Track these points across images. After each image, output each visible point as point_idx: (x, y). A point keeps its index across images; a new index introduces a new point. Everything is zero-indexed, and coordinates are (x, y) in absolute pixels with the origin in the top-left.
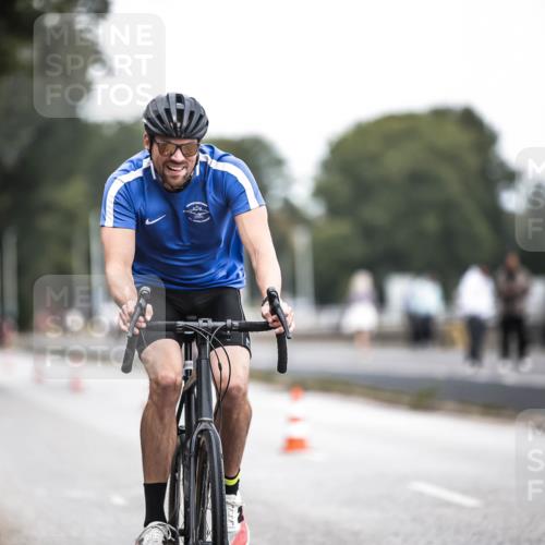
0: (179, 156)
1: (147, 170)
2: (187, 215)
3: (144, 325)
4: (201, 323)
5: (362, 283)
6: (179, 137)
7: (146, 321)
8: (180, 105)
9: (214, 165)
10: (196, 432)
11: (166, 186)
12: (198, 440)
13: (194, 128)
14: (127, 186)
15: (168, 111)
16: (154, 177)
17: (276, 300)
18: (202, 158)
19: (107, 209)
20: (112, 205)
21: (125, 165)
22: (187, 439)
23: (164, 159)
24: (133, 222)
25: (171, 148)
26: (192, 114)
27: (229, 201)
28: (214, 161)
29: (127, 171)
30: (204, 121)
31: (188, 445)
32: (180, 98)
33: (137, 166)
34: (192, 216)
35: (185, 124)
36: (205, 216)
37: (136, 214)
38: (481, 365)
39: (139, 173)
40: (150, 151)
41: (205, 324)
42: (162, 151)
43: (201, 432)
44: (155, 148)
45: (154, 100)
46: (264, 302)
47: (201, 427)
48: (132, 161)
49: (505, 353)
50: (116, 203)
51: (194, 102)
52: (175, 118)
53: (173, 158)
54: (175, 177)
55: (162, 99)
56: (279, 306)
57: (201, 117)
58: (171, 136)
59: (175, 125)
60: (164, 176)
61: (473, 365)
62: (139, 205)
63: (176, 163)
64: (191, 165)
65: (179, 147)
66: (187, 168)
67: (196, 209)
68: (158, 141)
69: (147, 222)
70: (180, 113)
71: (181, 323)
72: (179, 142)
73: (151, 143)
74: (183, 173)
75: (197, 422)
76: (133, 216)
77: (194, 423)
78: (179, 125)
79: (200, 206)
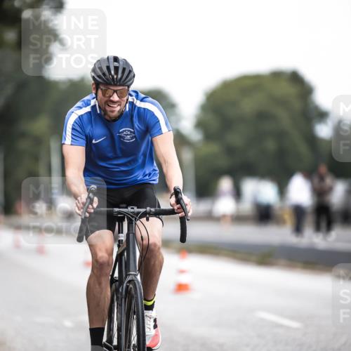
0: (115, 98)
1: (94, 107)
2: (120, 137)
3: (92, 211)
4: (129, 209)
5: (226, 184)
6: (116, 85)
7: (93, 208)
8: (116, 64)
9: (139, 104)
10: (125, 283)
11: (106, 117)
12: (127, 287)
13: (126, 79)
14: (80, 117)
15: (108, 68)
16: (99, 112)
17: (180, 195)
18: (130, 99)
19: (67, 132)
20: (70, 130)
21: (79, 104)
22: (120, 286)
23: (106, 99)
24: (84, 142)
25: (110, 92)
26: (124, 69)
27: (149, 127)
28: (138, 102)
29: (80, 108)
30: (132, 75)
31: (121, 290)
32: (116, 59)
33: (87, 104)
34: (123, 138)
35: (119, 76)
36: (132, 138)
37: (86, 136)
38: (302, 236)
39: (88, 109)
40: (96, 94)
41: (132, 210)
42: (104, 95)
43: (130, 282)
44: (100, 92)
45: (99, 61)
46: (172, 195)
47: (129, 278)
48: (84, 101)
49: (318, 228)
50: (73, 129)
51: (126, 62)
52: (113, 72)
53: (112, 98)
54: (113, 112)
55: (104, 60)
56: (181, 198)
57: (130, 71)
58: (111, 84)
59: (113, 77)
60: (105, 111)
61: (297, 236)
62: (88, 130)
63: (114, 102)
64: (123, 103)
65: (115, 91)
66: (120, 105)
67: (127, 133)
68: (102, 87)
69: (94, 142)
70: (116, 69)
71: (116, 210)
72: (116, 88)
73: (97, 89)
74: (118, 109)
75: (127, 275)
76: (84, 138)
77: (124, 276)
78: (115, 77)
79: (129, 131)
